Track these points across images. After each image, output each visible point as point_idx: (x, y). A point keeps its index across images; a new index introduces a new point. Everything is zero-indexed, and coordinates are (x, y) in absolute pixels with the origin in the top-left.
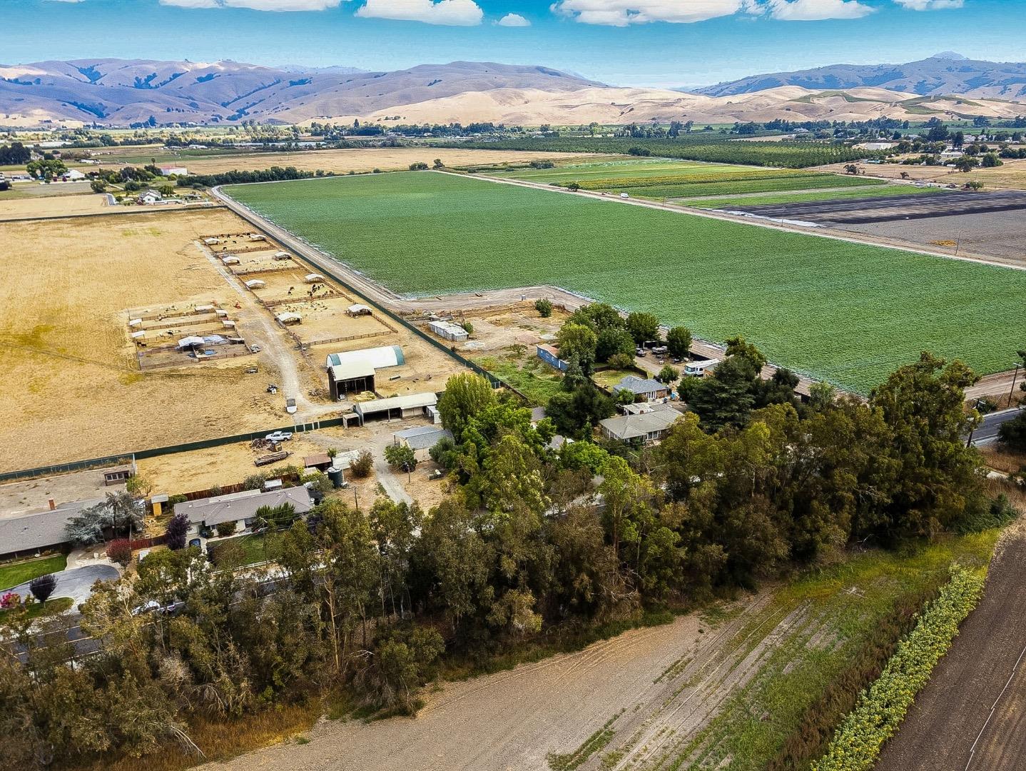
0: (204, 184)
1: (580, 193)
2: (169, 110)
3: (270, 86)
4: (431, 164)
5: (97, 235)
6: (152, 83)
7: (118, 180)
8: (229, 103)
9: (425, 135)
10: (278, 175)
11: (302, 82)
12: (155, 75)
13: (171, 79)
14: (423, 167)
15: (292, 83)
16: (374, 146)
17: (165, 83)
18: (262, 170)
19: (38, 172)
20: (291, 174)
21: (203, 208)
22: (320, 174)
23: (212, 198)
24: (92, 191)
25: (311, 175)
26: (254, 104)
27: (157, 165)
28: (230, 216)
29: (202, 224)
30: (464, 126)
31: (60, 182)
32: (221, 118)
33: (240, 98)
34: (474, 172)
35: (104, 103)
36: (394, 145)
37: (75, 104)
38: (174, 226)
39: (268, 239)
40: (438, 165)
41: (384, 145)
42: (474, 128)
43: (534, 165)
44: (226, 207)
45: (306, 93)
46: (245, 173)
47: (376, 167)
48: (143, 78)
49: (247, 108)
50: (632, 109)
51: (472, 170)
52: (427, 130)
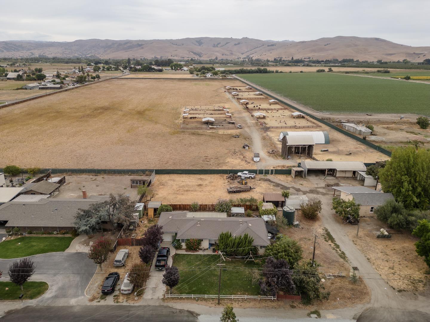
0: (230, 73)
1: (410, 81)
2: (223, 55)
3: (260, 47)
4: (327, 70)
6: (219, 46)
7: (199, 71)
8: (244, 53)
9: (322, 63)
10: (259, 71)
11: (272, 45)
12: (220, 43)
13: (225, 44)
14: (323, 71)
15: (268, 46)
16: (299, 66)
17: (223, 46)
18: (253, 70)
19: (173, 67)
20: (265, 71)
21: (228, 79)
22: (277, 72)
23: (232, 77)
24: (189, 73)
25: (273, 72)
26: (253, 53)
27: (215, 68)
28: (238, 82)
30: (340, 60)
31: (180, 71)
32: (240, 58)
33: (248, 51)
35: (202, 52)
36: (308, 66)
37: (193, 52)
38: (216, 84)
39: (251, 89)
40: (331, 71)
41: (304, 66)
42: (344, 61)
44: (236, 79)
45: (273, 50)
46: (247, 70)
47: (301, 71)
48: (216, 44)
49: (250, 55)
50: (425, 55)
51: (347, 73)
52: (323, 61)
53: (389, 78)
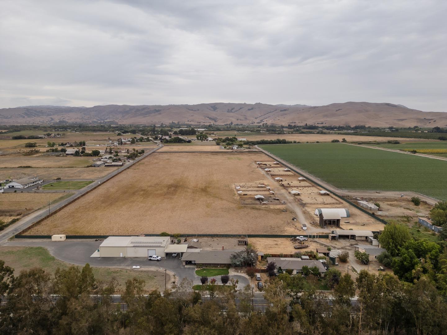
0: (253, 144)
1: (417, 155)
2: (237, 120)
3: (273, 112)
4: (341, 140)
5: (219, 158)
6: (233, 111)
7: (224, 141)
8: (257, 118)
9: (335, 130)
10: (279, 142)
11: (285, 110)
12: (234, 108)
13: (239, 109)
14: (337, 141)
15: (281, 111)
16: (314, 133)
17: (237, 111)
18: (273, 140)
19: (199, 138)
20: (284, 142)
21: (254, 152)
22: (295, 142)
23: (256, 149)
24: (216, 144)
25: (291, 142)
26: (267, 118)
27: (236, 137)
28: (263, 155)
29: (254, 157)
30: (352, 126)
31: (206, 141)
32: (254, 123)
33: (262, 116)
34: (361, 144)
35: (217, 117)
36: (322, 133)
37: (208, 117)
38: (245, 157)
39: (280, 164)
40: (344, 141)
41: (318, 133)
42: (356, 128)
43: (389, 142)
44: (261, 152)
45: (286, 114)
46: (267, 141)
47: (317, 141)
48: (230, 109)
49: (264, 119)
50: (435, 121)
51: (360, 143)
52: (336, 128)
53: (398, 151)
